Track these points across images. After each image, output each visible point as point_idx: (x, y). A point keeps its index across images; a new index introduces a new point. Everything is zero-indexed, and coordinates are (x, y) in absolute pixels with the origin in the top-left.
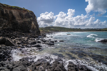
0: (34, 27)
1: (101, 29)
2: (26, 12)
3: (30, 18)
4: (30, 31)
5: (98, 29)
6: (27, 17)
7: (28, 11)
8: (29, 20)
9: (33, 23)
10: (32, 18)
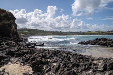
0: (14, 30)
1: (84, 32)
2: (5, 13)
3: (9, 20)
4: (11, 35)
5: (81, 32)
6: (6, 19)
7: (6, 13)
8: (9, 23)
9: (13, 26)
10: (12, 21)
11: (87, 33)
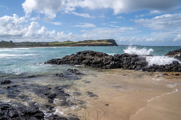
11: (52, 44)
